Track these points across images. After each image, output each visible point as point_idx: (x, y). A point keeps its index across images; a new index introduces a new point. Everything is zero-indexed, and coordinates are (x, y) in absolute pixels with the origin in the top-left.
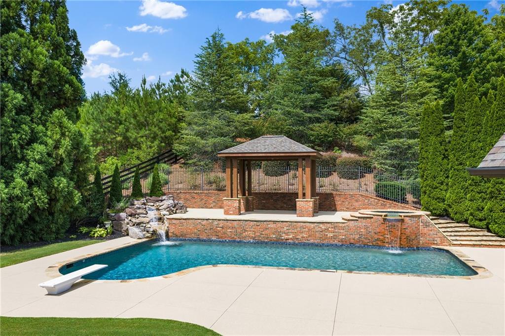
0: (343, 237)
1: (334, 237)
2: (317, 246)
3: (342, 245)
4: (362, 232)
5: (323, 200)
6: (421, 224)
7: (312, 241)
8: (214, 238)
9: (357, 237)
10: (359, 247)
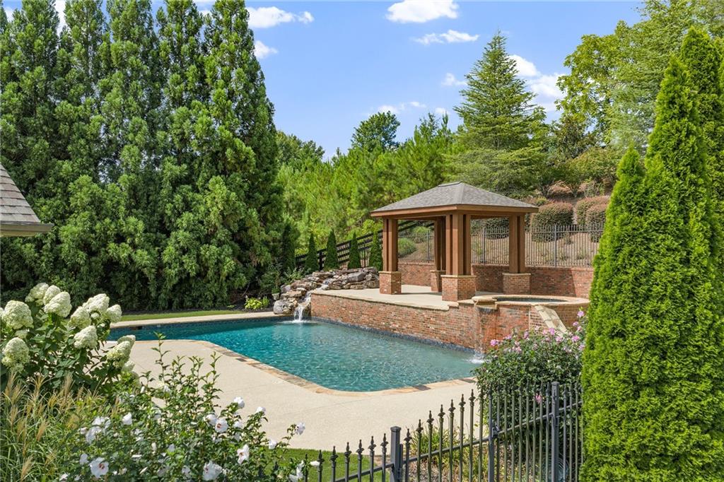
0: (445, 332)
1: (436, 332)
2: (420, 341)
3: (444, 344)
4: (463, 326)
5: (558, 280)
6: (530, 321)
7: (415, 335)
8: (340, 321)
9: (458, 333)
10: (460, 350)
